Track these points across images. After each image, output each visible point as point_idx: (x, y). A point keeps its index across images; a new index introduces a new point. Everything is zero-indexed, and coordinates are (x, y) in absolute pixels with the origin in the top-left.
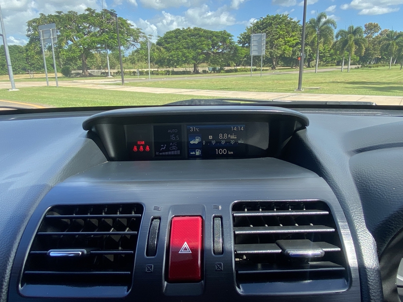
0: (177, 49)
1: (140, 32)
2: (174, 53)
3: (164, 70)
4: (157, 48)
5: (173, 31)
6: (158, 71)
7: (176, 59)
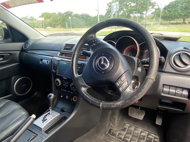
0: (175, 10)
1: (156, 3)
2: (173, 13)
4: (164, 11)
7: (173, 16)
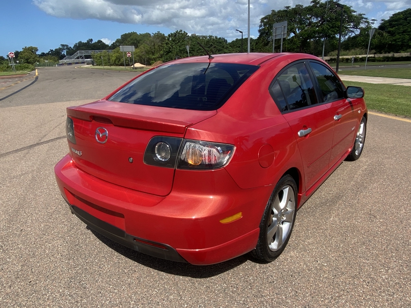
0: (404, 32)
1: (363, 18)
2: (399, 37)
3: (381, 56)
4: (379, 34)
5: (402, 13)
6: (374, 57)
7: (400, 43)
